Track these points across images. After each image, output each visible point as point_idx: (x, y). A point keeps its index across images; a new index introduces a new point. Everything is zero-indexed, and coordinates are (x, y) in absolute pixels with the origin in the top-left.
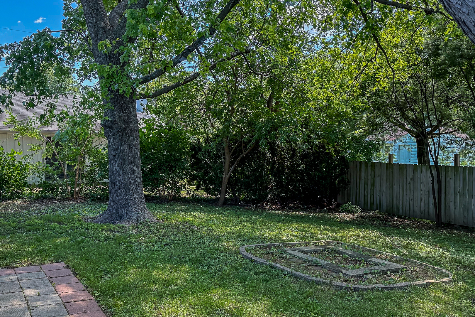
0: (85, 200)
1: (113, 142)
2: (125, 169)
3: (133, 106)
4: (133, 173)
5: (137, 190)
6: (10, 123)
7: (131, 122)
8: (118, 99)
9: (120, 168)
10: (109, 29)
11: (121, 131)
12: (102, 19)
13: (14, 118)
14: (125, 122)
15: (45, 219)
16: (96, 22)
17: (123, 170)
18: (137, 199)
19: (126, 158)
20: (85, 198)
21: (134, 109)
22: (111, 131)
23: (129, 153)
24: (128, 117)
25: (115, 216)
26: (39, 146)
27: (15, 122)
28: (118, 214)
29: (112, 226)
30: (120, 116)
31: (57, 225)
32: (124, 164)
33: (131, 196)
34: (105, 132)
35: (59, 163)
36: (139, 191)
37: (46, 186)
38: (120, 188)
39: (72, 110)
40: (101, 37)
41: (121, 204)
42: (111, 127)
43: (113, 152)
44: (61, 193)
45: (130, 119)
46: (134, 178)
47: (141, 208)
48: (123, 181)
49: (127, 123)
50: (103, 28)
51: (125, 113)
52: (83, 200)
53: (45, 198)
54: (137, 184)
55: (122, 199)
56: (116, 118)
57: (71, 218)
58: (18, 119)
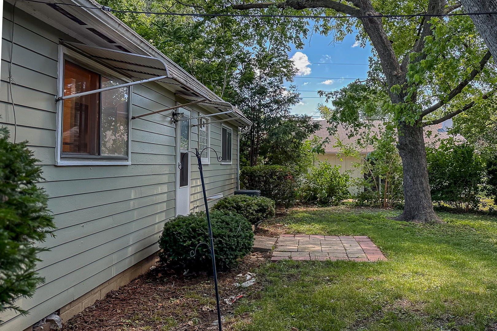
0: (392, 208)
1: (406, 160)
2: (415, 181)
3: (420, 132)
4: (422, 183)
5: (425, 197)
6: (337, 146)
7: (419, 145)
8: (408, 127)
9: (411, 180)
10: (400, 76)
11: (412, 152)
12: (395, 69)
13: (341, 142)
14: (414, 145)
15: (360, 216)
16: (391, 72)
17: (414, 181)
18: (425, 204)
19: (416, 172)
20: (392, 206)
21: (421, 134)
22: (403, 152)
23: (418, 169)
24: (416, 141)
25: (409, 217)
26: (359, 164)
27: (341, 146)
28: (411, 215)
29: (405, 223)
30: (410, 140)
31: (367, 220)
32: (414, 177)
33: (420, 202)
34: (399, 152)
35: (372, 178)
36: (427, 198)
37: (362, 197)
38: (412, 195)
39: (379, 135)
40: (395, 83)
41: (413, 208)
42: (403, 149)
43: (406, 168)
44: (375, 202)
45: (418, 142)
46: (423, 188)
47: (429, 211)
48: (414, 190)
49: (415, 145)
50: (396, 75)
51: (414, 138)
52: (391, 208)
53: (362, 206)
54: (425, 192)
55: (413, 203)
56: (407, 142)
57: (378, 217)
58: (343, 143)
